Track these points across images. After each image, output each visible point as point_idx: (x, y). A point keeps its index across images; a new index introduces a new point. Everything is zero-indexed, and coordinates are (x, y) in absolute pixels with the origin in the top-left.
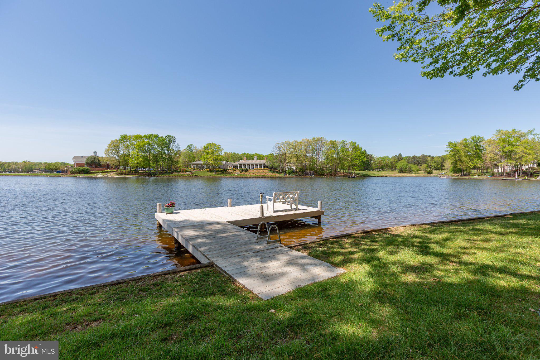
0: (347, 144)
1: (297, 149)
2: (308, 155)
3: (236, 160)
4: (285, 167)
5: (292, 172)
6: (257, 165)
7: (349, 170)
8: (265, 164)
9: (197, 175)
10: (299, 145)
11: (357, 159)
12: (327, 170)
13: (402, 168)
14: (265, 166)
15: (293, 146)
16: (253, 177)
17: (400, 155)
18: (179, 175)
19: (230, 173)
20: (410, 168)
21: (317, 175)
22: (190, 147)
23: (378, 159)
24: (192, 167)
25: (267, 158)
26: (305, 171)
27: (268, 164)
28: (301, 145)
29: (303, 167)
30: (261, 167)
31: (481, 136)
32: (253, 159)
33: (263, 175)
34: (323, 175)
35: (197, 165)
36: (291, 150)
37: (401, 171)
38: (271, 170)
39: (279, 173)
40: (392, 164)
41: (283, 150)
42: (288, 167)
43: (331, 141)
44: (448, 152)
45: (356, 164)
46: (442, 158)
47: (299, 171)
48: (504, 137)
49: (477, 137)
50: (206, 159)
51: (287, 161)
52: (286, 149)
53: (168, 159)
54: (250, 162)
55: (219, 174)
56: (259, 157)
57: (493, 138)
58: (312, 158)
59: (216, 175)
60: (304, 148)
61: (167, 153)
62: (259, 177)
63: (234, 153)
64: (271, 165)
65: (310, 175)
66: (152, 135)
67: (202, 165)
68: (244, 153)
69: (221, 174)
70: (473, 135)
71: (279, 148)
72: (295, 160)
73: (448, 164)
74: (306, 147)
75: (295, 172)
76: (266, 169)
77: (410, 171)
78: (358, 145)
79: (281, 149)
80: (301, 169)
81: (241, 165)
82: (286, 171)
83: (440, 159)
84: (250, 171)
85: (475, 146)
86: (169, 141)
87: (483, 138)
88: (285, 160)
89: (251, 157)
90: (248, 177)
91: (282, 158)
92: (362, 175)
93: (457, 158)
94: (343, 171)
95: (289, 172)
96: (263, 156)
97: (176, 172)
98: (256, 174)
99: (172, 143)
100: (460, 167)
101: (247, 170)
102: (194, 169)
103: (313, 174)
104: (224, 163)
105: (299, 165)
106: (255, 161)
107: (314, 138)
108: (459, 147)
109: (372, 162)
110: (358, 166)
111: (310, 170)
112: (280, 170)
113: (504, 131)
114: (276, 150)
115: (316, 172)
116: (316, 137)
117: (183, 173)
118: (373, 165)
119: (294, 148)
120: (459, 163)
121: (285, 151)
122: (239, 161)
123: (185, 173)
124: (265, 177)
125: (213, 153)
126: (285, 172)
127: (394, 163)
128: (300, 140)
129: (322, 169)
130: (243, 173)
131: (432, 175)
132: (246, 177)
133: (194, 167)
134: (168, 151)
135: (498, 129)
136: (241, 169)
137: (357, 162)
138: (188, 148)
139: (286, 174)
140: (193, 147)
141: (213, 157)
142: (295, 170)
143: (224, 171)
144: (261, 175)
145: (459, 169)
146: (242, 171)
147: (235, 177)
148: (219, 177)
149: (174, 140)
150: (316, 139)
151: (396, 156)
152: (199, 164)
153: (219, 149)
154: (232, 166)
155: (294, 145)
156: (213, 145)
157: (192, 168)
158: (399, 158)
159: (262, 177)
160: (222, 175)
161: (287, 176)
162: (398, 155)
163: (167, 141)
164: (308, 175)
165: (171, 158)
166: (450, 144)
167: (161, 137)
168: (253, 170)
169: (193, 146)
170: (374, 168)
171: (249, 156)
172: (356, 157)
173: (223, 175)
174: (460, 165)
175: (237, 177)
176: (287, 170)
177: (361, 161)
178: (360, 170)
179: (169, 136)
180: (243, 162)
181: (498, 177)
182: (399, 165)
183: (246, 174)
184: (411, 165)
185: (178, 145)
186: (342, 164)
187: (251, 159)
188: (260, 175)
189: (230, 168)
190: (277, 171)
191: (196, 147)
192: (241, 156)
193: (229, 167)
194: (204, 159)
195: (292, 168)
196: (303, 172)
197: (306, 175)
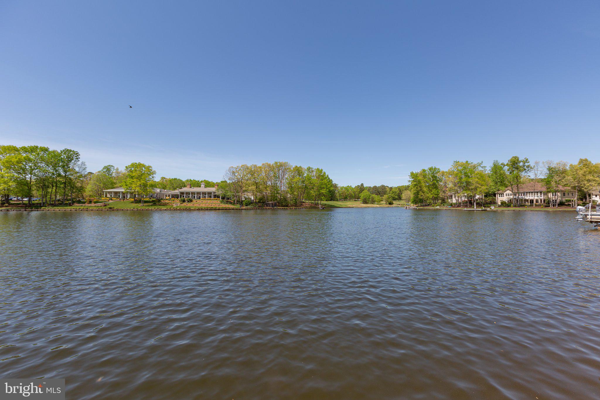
0: (313, 171)
1: (255, 174)
2: (269, 183)
3: (177, 187)
4: (241, 196)
5: (250, 203)
6: (204, 193)
7: (315, 200)
8: (215, 193)
9: (112, 206)
10: (259, 170)
11: (324, 188)
12: (291, 200)
13: (365, 199)
14: (215, 195)
15: (251, 171)
16: (199, 210)
17: (362, 185)
18: (82, 207)
19: (165, 205)
20: (373, 198)
21: (280, 207)
22: (108, 169)
23: (342, 188)
24: (108, 196)
25: (218, 185)
26: (265, 202)
27: (220, 193)
28: (261, 170)
29: (264, 197)
30: (210, 197)
31: (437, 167)
32: (200, 187)
33: (212, 206)
34: (287, 206)
35: (116, 193)
36: (248, 176)
37: (365, 202)
38: (223, 201)
39: (234, 204)
40: (355, 195)
41: (238, 176)
42: (244, 197)
43: (296, 167)
44: (411, 182)
45: (322, 193)
46: (399, 189)
47: (259, 202)
48: (460, 168)
49: (434, 168)
50: (130, 185)
51: (244, 189)
52: (242, 174)
53: (65, 183)
54: (196, 190)
55: (149, 206)
56: (208, 184)
57: (451, 169)
58: (274, 187)
59: (143, 208)
60: (264, 174)
61: (63, 174)
62: (207, 209)
63: (175, 179)
64: (222, 194)
65: (272, 207)
66: (37, 147)
67: (123, 193)
68: (189, 179)
69: (152, 205)
70: (430, 167)
71: (234, 173)
72: (254, 187)
73: (409, 194)
74: (267, 173)
75: (254, 203)
76: (217, 199)
77: (373, 202)
78: (325, 173)
79: (236, 174)
80: (261, 199)
81: (182, 193)
82: (242, 201)
83: (397, 190)
84: (194, 201)
85: (432, 177)
86: (68, 157)
87: (439, 169)
88: (241, 187)
89: (198, 183)
90: (191, 210)
91: (238, 186)
92: (329, 206)
93: (419, 189)
94: (308, 202)
95: (246, 203)
96: (214, 183)
97: (79, 202)
98: (203, 206)
99: (73, 161)
100: (421, 198)
101: (190, 201)
102: (110, 199)
103: (276, 205)
104: (158, 190)
105: (259, 194)
106: (202, 189)
107: (276, 163)
108: (420, 178)
109: (336, 192)
110: (324, 196)
111: (272, 201)
112: (234, 201)
113: (460, 162)
114: (230, 175)
115: (279, 203)
116: (279, 161)
117: (89, 205)
118: (338, 195)
119: (252, 173)
120: (421, 193)
121: (242, 176)
122: (181, 189)
123: (93, 205)
124: (215, 209)
125: (139, 178)
126: (241, 203)
127: (356, 193)
128: (259, 165)
129: (285, 199)
130: (185, 204)
131: (393, 205)
132: (189, 210)
133: (111, 196)
134: (65, 172)
135: (456, 161)
136: (182, 198)
137: (324, 191)
138: (105, 170)
139: (242, 206)
140: (112, 169)
141: (139, 183)
142: (254, 200)
143: (157, 201)
145: (420, 199)
146: (184, 201)
147: (173, 210)
148: (149, 210)
149: (76, 157)
150: (278, 164)
151: (359, 186)
152: (119, 192)
153: (150, 171)
154: (169, 196)
155: (253, 169)
156: (140, 165)
157: (108, 198)
158: (361, 188)
159: (211, 209)
160: (153, 208)
161: (244, 208)
162: (360, 185)
163: (64, 157)
164: (270, 206)
165: (70, 183)
166: (412, 173)
167: (54, 152)
168: (199, 201)
169: (112, 167)
170: (338, 198)
171: (195, 183)
172: (322, 186)
173: (155, 207)
174: (422, 196)
175: (176, 210)
176: (244, 201)
177: (328, 190)
178: (326, 201)
179: (67, 151)
180: (184, 190)
181: (457, 207)
182: (362, 195)
183: (190, 205)
184: (374, 195)
185: (83, 163)
186: (308, 194)
187: (197, 187)
188: (209, 207)
189: (167, 198)
190: (231, 202)
191: (118, 169)
192: (183, 183)
193: (166, 196)
194: (126, 185)
195: (250, 198)
196: (263, 203)
197: (267, 206)
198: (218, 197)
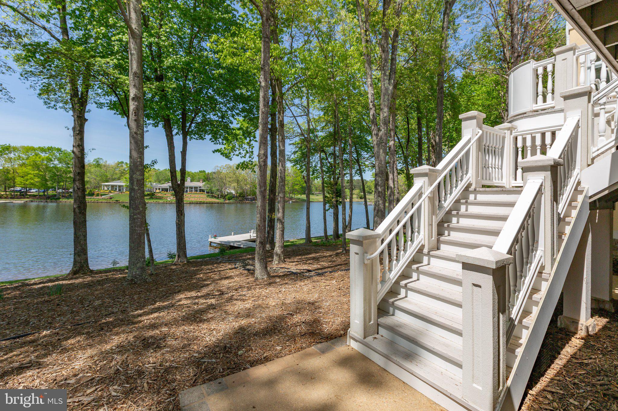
4: (224, 191)
5: (232, 197)
6: (191, 188)
8: (200, 187)
9: (118, 199)
11: (297, 184)
14: (201, 190)
16: (190, 203)
18: (93, 200)
19: (160, 198)
22: (98, 162)
24: (106, 188)
26: (245, 197)
27: (204, 187)
29: (244, 192)
30: (196, 191)
33: (201, 200)
35: (113, 186)
36: (231, 174)
38: (208, 195)
39: (218, 198)
42: (227, 192)
45: (296, 189)
47: (239, 196)
51: (227, 185)
52: (226, 172)
58: (253, 183)
64: (207, 189)
65: (251, 200)
67: (119, 186)
69: (150, 199)
72: (235, 184)
75: (235, 197)
76: (203, 194)
80: (241, 194)
88: (225, 184)
95: (229, 198)
98: (193, 200)
102: (109, 192)
103: (254, 199)
104: (149, 184)
105: (239, 189)
106: (189, 183)
109: (312, 185)
112: (218, 195)
117: (97, 197)
121: (225, 174)
122: (168, 182)
124: (203, 203)
126: (224, 197)
133: (109, 189)
139: (225, 200)
142: (235, 195)
143: (152, 195)
144: (198, 200)
152: (116, 186)
154: (159, 189)
157: (107, 191)
161: (227, 201)
168: (187, 195)
170: (314, 191)
173: (153, 200)
176: (227, 195)
177: (301, 186)
178: (299, 195)
189: (158, 191)
190: (215, 196)
195: (231, 193)
196: (243, 197)
197: (247, 200)
198: (203, 191)
